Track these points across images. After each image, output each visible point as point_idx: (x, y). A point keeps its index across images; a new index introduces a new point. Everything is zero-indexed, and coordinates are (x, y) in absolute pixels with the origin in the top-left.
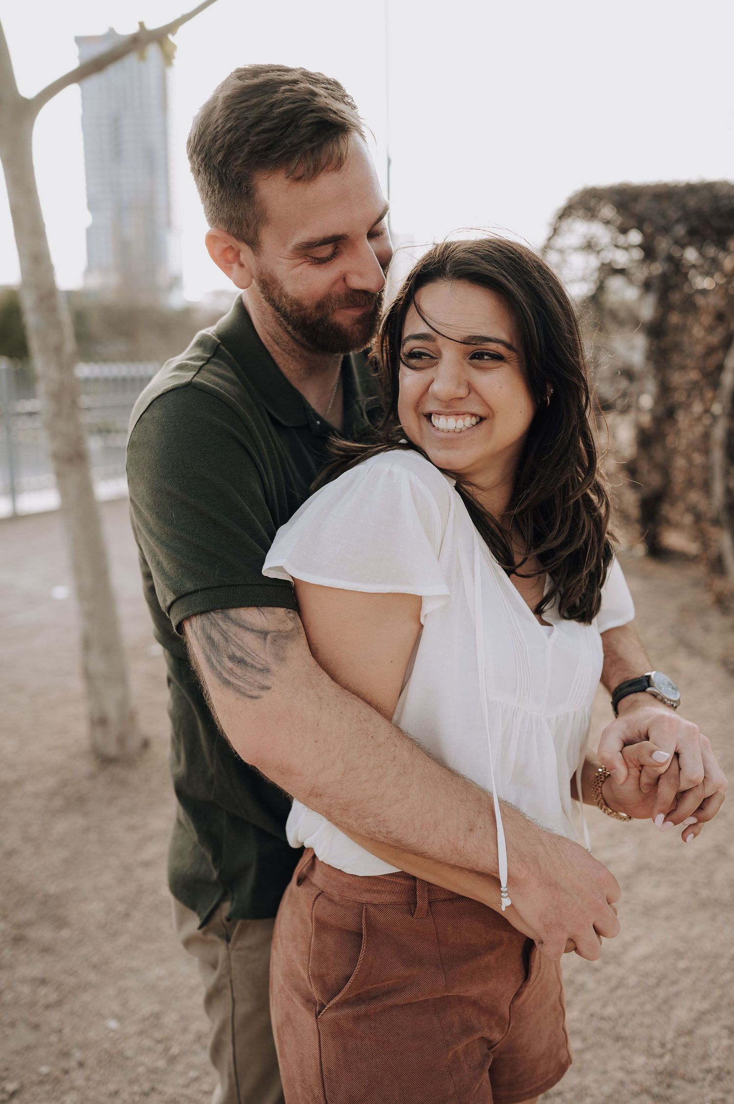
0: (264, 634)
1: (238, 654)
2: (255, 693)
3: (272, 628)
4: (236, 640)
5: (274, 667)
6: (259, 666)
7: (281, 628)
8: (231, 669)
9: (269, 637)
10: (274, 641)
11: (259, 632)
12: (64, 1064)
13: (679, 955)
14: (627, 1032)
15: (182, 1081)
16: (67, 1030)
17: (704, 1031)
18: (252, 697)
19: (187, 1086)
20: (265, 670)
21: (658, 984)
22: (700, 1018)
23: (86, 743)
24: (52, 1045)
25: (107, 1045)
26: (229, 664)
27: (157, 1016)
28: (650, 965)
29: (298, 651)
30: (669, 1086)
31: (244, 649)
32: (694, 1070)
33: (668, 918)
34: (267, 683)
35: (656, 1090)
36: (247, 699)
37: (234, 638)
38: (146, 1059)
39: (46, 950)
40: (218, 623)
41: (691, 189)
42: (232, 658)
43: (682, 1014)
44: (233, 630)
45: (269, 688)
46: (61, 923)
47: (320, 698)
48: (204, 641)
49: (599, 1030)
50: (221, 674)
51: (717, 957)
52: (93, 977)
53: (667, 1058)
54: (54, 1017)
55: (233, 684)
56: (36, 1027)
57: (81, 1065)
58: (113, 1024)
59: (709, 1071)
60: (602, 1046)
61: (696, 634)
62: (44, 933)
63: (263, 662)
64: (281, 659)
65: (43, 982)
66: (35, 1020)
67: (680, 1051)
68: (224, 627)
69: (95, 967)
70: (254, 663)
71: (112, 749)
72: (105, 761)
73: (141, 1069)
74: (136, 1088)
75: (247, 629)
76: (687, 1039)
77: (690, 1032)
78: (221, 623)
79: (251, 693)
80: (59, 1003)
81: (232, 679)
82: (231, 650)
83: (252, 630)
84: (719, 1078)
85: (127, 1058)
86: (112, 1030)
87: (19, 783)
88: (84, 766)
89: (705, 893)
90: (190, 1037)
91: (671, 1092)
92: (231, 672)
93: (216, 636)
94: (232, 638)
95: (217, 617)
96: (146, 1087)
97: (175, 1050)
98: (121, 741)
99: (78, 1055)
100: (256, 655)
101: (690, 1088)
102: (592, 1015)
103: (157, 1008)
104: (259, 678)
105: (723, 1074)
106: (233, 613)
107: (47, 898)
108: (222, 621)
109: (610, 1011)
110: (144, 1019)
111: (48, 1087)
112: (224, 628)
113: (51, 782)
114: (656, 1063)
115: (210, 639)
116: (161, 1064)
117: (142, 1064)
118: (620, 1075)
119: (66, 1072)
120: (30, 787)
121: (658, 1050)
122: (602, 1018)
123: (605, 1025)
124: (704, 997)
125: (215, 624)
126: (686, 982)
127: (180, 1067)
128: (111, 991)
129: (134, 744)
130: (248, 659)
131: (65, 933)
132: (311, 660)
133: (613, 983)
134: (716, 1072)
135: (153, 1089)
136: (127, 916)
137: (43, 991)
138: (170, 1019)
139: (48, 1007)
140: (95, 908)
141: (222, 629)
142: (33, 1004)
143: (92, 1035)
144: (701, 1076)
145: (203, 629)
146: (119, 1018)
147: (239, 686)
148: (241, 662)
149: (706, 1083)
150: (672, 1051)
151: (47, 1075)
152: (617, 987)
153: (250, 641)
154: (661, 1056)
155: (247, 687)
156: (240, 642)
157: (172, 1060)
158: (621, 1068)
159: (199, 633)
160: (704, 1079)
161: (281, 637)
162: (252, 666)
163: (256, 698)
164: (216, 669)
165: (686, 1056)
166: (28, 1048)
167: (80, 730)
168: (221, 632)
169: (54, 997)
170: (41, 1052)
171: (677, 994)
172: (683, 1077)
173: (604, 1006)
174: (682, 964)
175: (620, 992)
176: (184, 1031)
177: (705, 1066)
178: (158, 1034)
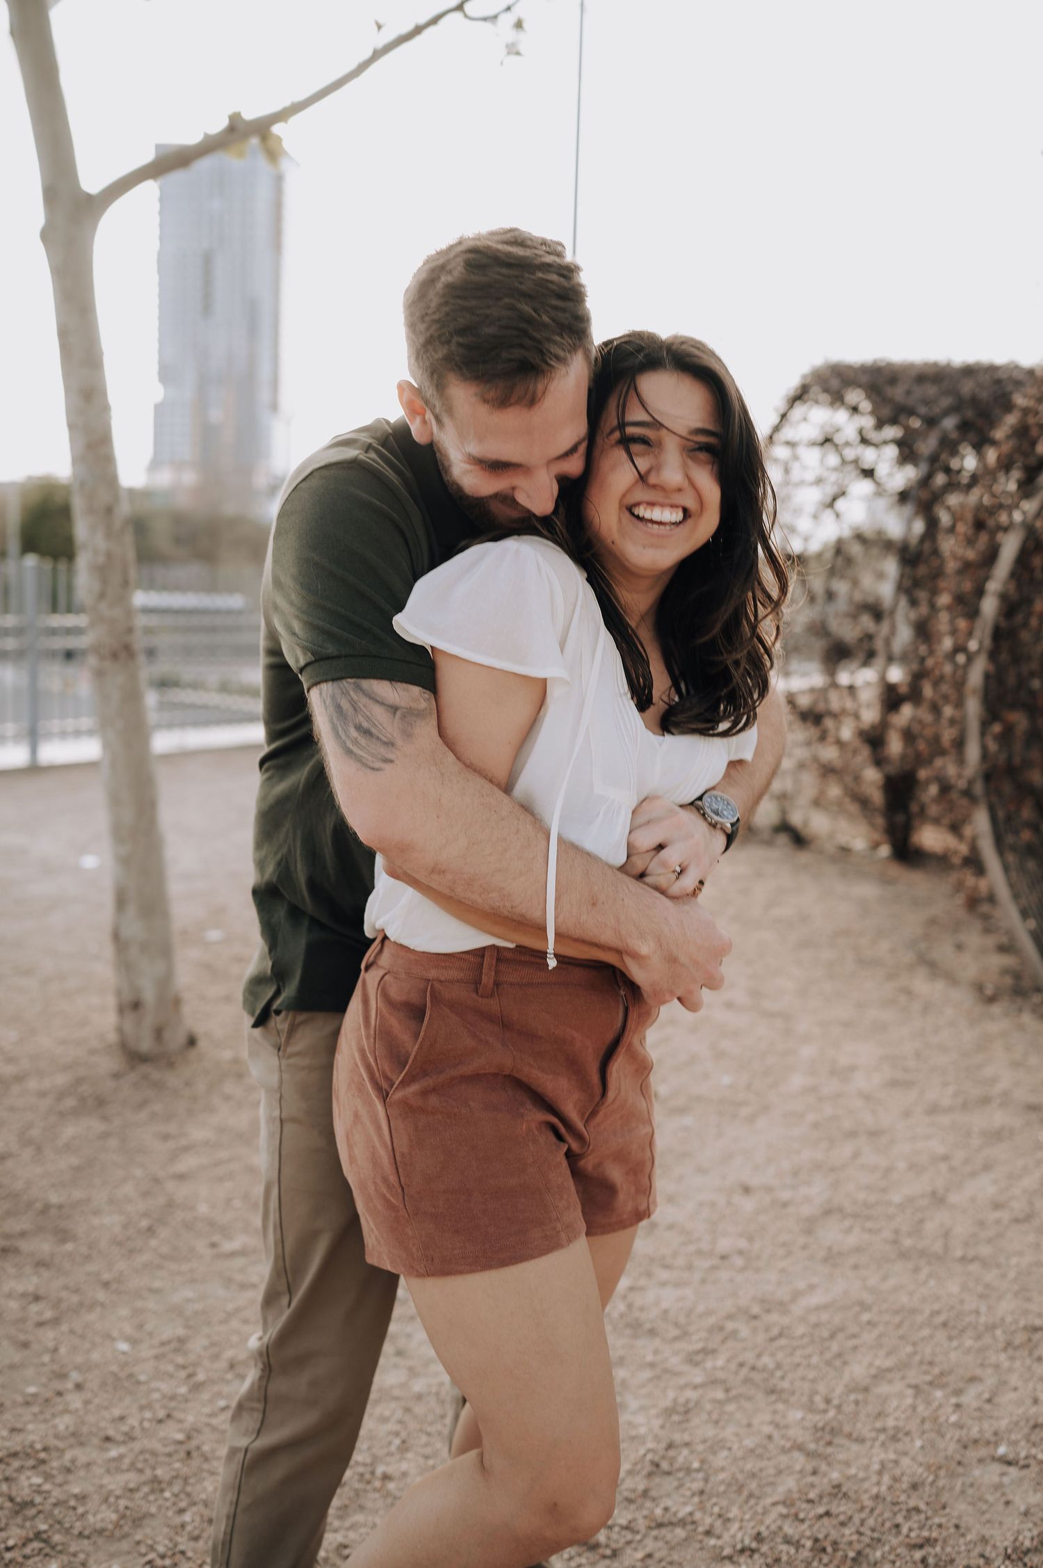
0: (394, 709)
1: (365, 724)
2: (377, 765)
3: (403, 704)
4: (365, 711)
5: (399, 742)
6: (384, 739)
7: (413, 705)
8: (356, 739)
9: (398, 713)
10: (404, 717)
11: (388, 706)
12: (58, 1385)
13: (865, 1307)
14: (785, 1385)
15: (207, 1410)
16: (63, 1350)
17: (883, 1389)
18: (373, 769)
19: (212, 1415)
20: (390, 744)
21: (832, 1336)
22: (880, 1375)
23: (112, 1037)
24: (43, 1364)
25: (114, 1368)
26: (354, 733)
27: (181, 1341)
28: (824, 1317)
29: (426, 731)
30: (829, 1444)
31: (371, 720)
32: (863, 1428)
33: (856, 1267)
34: (391, 756)
35: (812, 1446)
36: (368, 771)
37: (363, 709)
38: (164, 1387)
39: (41, 1264)
40: (349, 694)
41: (969, 371)
42: (358, 728)
43: (858, 1370)
44: (363, 701)
45: (391, 761)
46: (63, 1235)
47: (442, 774)
48: (331, 709)
49: (747, 1381)
50: (345, 743)
51: (914, 1311)
52: (101, 1295)
53: (832, 1413)
54: (48, 1336)
55: (355, 755)
56: (25, 1345)
57: (79, 1387)
58: (123, 1346)
59: (884, 1430)
60: (749, 1399)
61: (944, 952)
62: (44, 1246)
63: (390, 736)
64: (408, 735)
65: (37, 1298)
66: (22, 1337)
67: (849, 1408)
68: (355, 697)
69: (106, 1285)
70: (380, 736)
71: (146, 1044)
72: (134, 1057)
73: (156, 1396)
74: (148, 1415)
75: (378, 702)
76: (860, 1397)
77: (866, 1389)
78: (352, 693)
79: (372, 765)
80: (56, 1321)
81: (355, 749)
82: (359, 720)
83: (382, 704)
84: (894, 1438)
85: (139, 1383)
86: (124, 1353)
87: (20, 1078)
88: (107, 1064)
89: (908, 1242)
90: (222, 1364)
91: (830, 1450)
92: (356, 742)
93: (345, 705)
94: (361, 709)
95: (348, 684)
96: (161, 1414)
97: (201, 1377)
98: (159, 1033)
99: (75, 1376)
100: (383, 728)
101: (855, 1447)
102: (741, 1365)
103: (181, 1332)
104: (383, 751)
105: (900, 1435)
106: (366, 684)
107: (46, 1208)
108: (353, 691)
109: (766, 1360)
110: (163, 1344)
111: (36, 1409)
112: (354, 699)
113: (61, 1080)
114: (816, 1418)
115: (338, 708)
116: (183, 1390)
117: (158, 1390)
118: (767, 1429)
119: (60, 1394)
120: (32, 1084)
121: (822, 1406)
122: (753, 1368)
123: (757, 1377)
124: (888, 1354)
125: (345, 693)
126: (868, 1337)
127: (205, 1396)
128: (124, 1312)
129: (175, 1039)
130: (374, 731)
131: (69, 1247)
132: (438, 739)
133: (775, 1331)
134: (891, 1432)
135: (169, 1416)
136: (150, 1230)
137: (34, 1308)
138: (197, 1345)
139: (40, 1324)
140: (111, 1221)
141: (352, 699)
142: (23, 1320)
143: (96, 1356)
144: (873, 1434)
145: (333, 697)
146: (134, 1342)
147: (361, 756)
148: (367, 733)
149: (877, 1444)
150: (839, 1407)
151: (34, 1395)
152: (780, 1335)
153: (379, 713)
154: (825, 1411)
155: (370, 758)
156: (368, 713)
157: (197, 1387)
158: (772, 1422)
159: (328, 701)
160: (875, 1440)
161: (408, 715)
162: (378, 738)
163: (378, 770)
164: (341, 738)
165: (856, 1414)
166: (12, 1367)
167: (106, 1021)
168: (350, 702)
169: (48, 1314)
170: (30, 1372)
171: (855, 1348)
172: (849, 1436)
173: (759, 1356)
174: (866, 1317)
175: (783, 1342)
176: (216, 1357)
177: (878, 1425)
178: (180, 1360)
